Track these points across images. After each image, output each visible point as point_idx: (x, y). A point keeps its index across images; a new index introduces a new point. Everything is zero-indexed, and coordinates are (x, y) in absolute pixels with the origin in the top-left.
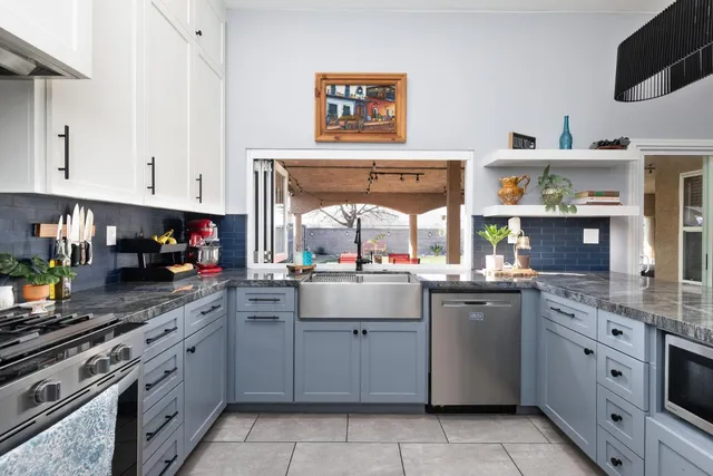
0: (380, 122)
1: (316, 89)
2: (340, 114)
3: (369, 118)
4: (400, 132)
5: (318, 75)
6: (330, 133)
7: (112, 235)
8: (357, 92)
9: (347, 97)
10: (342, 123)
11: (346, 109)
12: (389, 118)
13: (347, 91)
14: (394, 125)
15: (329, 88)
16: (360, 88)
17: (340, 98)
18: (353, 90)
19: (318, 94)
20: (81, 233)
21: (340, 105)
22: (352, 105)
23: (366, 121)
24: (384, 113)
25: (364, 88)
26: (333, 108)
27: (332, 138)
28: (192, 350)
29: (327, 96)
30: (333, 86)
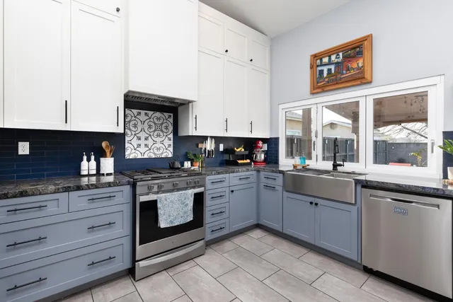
0: (352, 72)
1: (311, 64)
2: (325, 75)
3: (344, 72)
4: (367, 76)
5: (312, 56)
6: (319, 88)
7: (221, 147)
8: (336, 58)
9: (330, 63)
10: (327, 80)
11: (329, 70)
12: (359, 68)
13: (330, 59)
14: (363, 72)
15: (319, 61)
16: (338, 55)
17: (325, 65)
18: (333, 58)
19: (312, 67)
20: (211, 147)
21: (325, 69)
22: (332, 67)
23: (343, 74)
24: (355, 66)
25: (341, 54)
26: (321, 72)
27: (319, 90)
28: (232, 191)
29: (318, 66)
30: (321, 60)
